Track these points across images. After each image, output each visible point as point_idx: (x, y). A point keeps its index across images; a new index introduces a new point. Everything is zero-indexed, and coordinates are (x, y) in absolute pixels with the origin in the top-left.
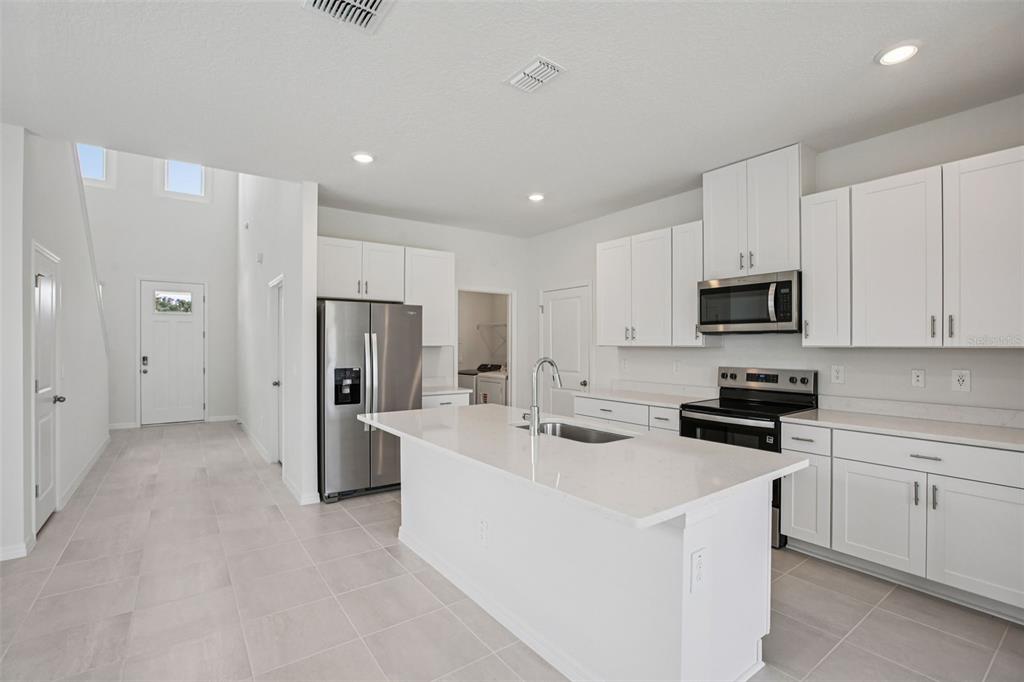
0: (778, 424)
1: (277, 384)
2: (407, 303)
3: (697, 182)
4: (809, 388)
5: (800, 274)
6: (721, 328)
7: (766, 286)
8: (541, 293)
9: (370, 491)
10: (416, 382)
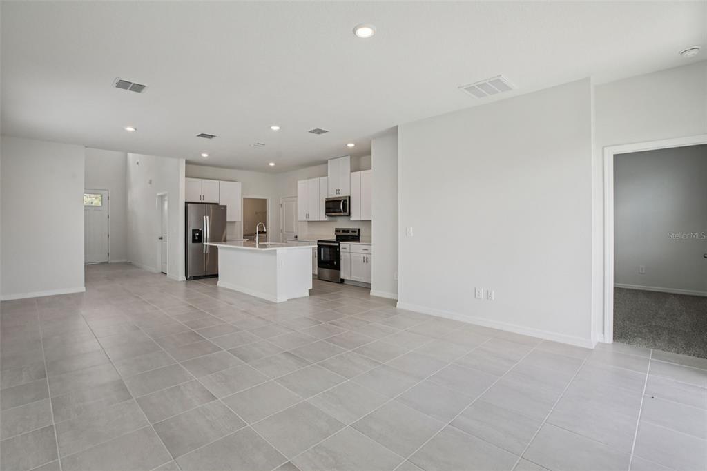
0: (339, 244)
1: (161, 238)
2: (220, 204)
3: (326, 162)
4: (356, 234)
5: (349, 197)
6: (333, 214)
7: (341, 201)
8: (281, 198)
9: (206, 277)
10: (224, 235)
